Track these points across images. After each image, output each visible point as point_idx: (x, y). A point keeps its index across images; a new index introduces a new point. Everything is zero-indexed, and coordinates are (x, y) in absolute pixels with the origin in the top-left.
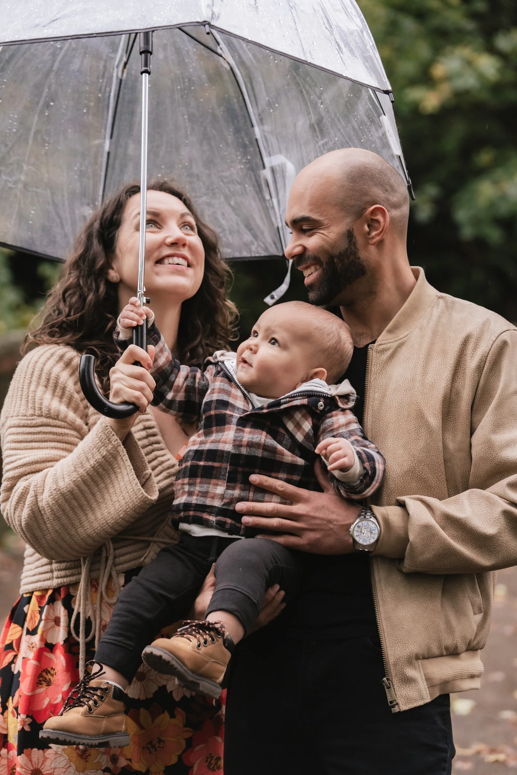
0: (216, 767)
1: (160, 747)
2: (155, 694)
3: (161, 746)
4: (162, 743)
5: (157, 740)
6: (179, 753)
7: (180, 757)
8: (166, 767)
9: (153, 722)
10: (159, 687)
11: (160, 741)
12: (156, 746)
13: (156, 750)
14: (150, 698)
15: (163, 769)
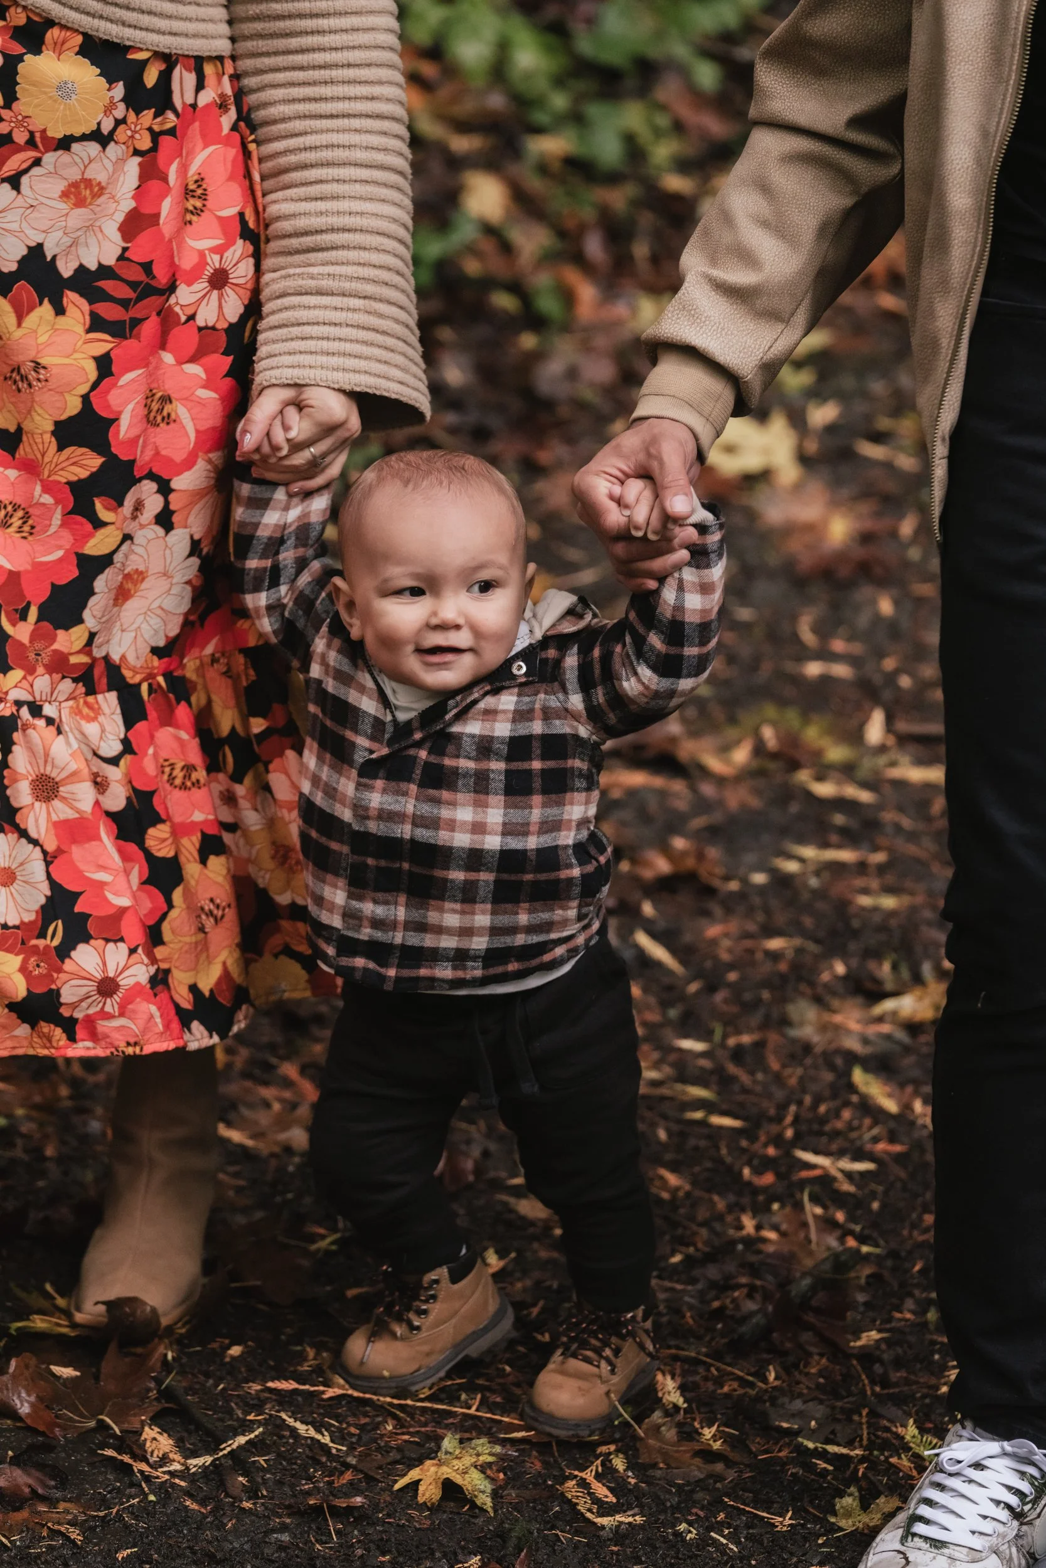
0: (159, 418)
1: (39, 380)
2: (22, 262)
3: (41, 377)
4: (42, 371)
5: (32, 364)
6: (84, 389)
7: (86, 398)
8: (57, 424)
9: (19, 325)
10: (29, 248)
11: (37, 366)
12: (30, 377)
13: (30, 385)
14: (11, 273)
15: (51, 428)
